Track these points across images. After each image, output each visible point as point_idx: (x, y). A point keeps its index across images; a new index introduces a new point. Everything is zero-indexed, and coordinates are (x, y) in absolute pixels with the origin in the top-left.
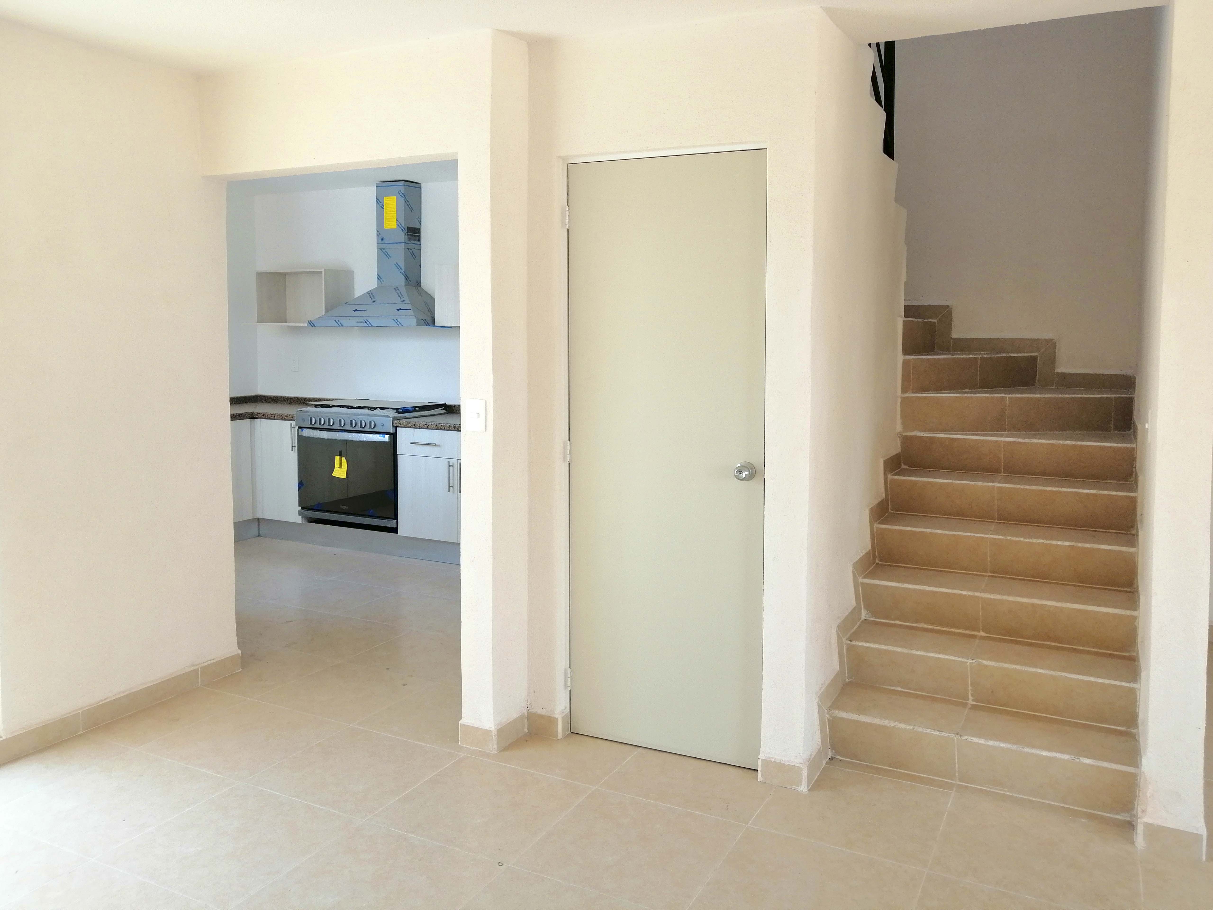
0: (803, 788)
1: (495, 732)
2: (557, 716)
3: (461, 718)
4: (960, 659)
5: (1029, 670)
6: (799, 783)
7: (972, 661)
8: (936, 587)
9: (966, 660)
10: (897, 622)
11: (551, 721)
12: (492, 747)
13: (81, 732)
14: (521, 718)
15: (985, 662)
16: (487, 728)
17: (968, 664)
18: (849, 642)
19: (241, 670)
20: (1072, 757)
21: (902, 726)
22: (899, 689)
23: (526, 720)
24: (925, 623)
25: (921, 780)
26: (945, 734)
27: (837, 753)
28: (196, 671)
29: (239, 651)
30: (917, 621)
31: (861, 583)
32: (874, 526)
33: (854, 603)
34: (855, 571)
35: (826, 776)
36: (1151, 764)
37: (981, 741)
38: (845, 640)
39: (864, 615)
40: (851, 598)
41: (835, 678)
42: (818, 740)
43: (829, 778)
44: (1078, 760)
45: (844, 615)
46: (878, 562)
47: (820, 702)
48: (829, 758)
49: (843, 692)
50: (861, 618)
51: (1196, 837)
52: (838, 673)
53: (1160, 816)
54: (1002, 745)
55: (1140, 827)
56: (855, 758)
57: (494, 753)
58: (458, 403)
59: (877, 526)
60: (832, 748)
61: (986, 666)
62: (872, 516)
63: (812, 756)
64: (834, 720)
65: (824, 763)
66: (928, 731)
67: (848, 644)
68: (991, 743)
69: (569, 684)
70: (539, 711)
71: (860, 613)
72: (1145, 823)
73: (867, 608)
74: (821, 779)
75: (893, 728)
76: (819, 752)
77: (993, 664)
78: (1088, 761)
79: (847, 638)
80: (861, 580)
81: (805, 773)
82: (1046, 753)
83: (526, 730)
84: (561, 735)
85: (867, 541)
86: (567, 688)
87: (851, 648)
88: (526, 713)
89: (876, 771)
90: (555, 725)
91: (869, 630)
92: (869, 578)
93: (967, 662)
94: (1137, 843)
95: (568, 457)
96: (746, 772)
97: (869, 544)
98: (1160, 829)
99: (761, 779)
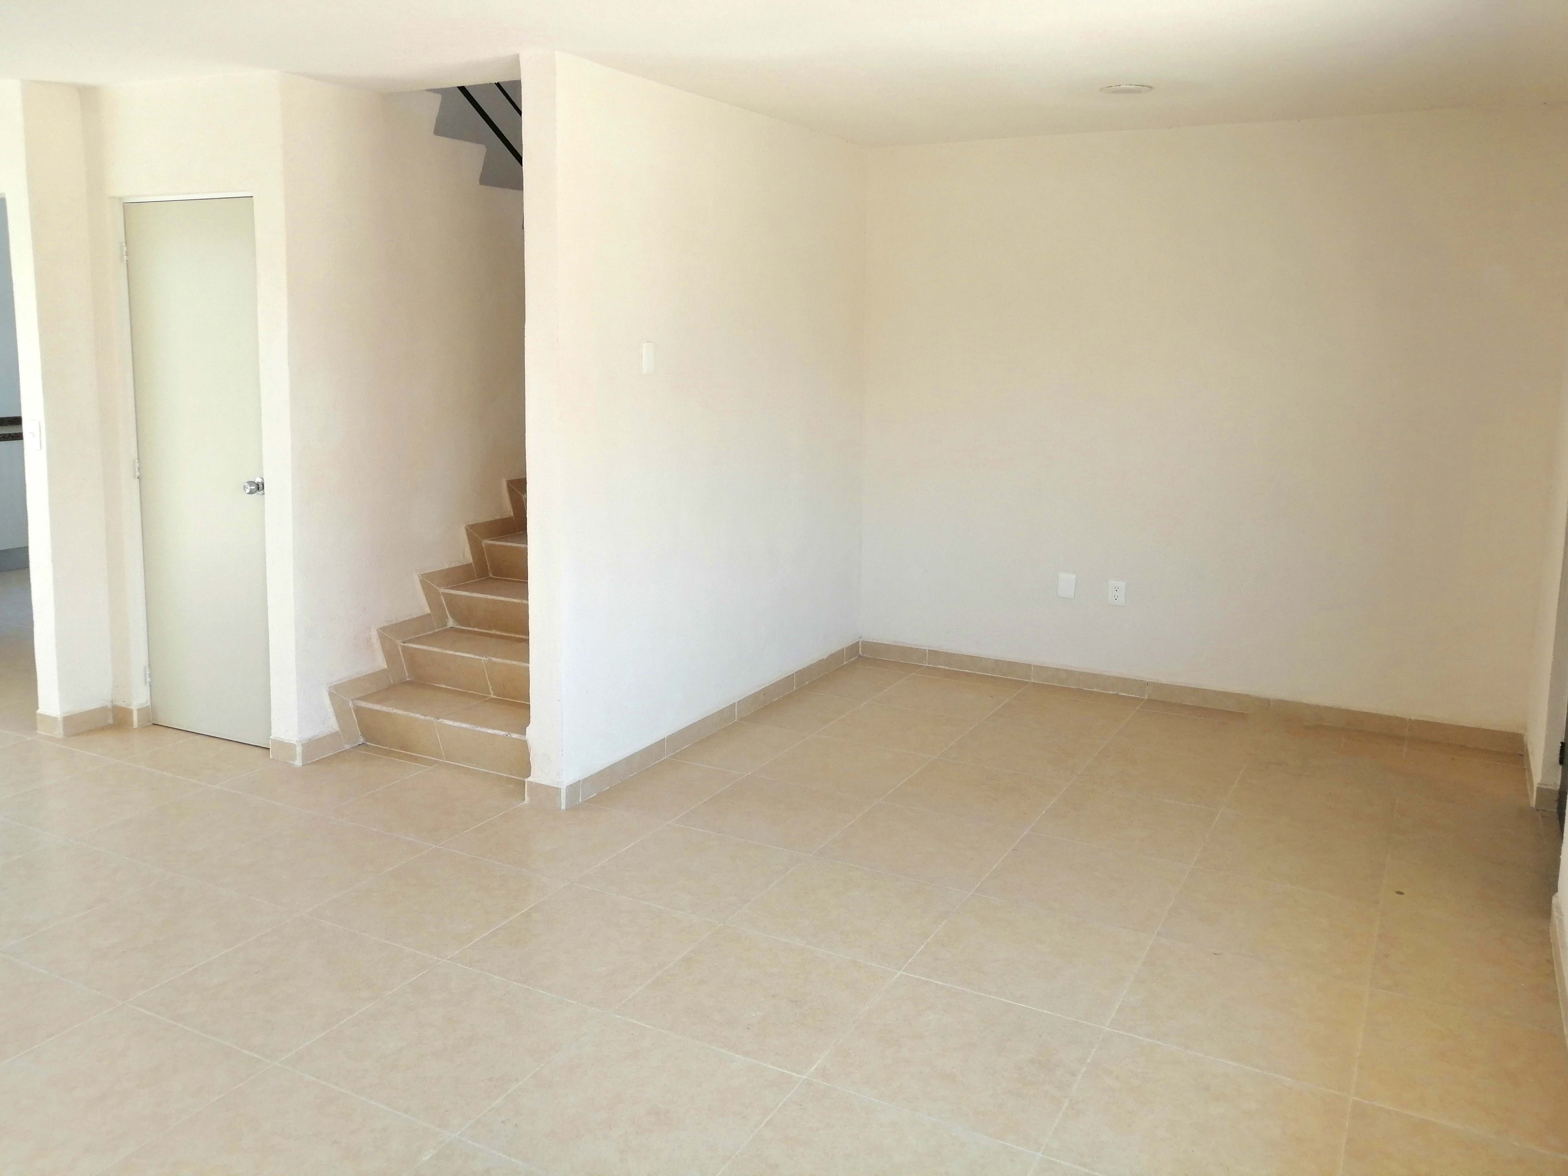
0: (298, 763)
1: (60, 719)
2: (132, 707)
3: (37, 708)
4: (477, 657)
6: (294, 759)
7: (485, 659)
8: (496, 595)
10: (476, 629)
11: (127, 712)
12: (59, 732)
14: (104, 709)
15: (494, 659)
16: (54, 716)
17: (482, 661)
18: (403, 644)
21: (400, 712)
22: (444, 686)
23: (110, 712)
24: (496, 629)
25: (416, 759)
26: (428, 718)
27: (367, 739)
30: (490, 628)
31: (442, 593)
32: (481, 542)
33: (428, 610)
34: (428, 581)
35: (336, 756)
36: (532, 733)
37: (451, 723)
38: (399, 643)
39: (451, 623)
40: (420, 605)
41: (374, 674)
42: (333, 725)
43: (339, 756)
44: (509, 736)
45: (401, 620)
46: (491, 575)
47: (337, 692)
48: (358, 744)
49: (391, 688)
50: (446, 625)
51: (558, 790)
52: (384, 670)
53: (538, 776)
54: (464, 725)
55: (526, 785)
56: (378, 743)
57: (60, 737)
58: (19, 415)
59: (486, 542)
60: (363, 735)
61: (494, 663)
62: (476, 533)
63: (318, 737)
64: (358, 710)
65: (347, 747)
66: (418, 716)
67: (403, 647)
68: (457, 724)
69: (148, 680)
70: (121, 704)
71: (443, 621)
72: (528, 781)
73: (453, 616)
74: (329, 758)
75: (395, 714)
76: (334, 735)
77: (499, 660)
78: (515, 736)
79: (401, 641)
80: (442, 590)
81: (299, 750)
82: (490, 731)
83: (111, 721)
84: (136, 725)
85: (464, 555)
86: (146, 684)
87: (405, 649)
88: (110, 705)
89: (389, 753)
90: (132, 717)
91: (443, 635)
92: (452, 588)
93: (482, 659)
94: (524, 799)
95: (138, 474)
96: (266, 751)
97: (469, 559)
98: (538, 785)
99: (271, 756)
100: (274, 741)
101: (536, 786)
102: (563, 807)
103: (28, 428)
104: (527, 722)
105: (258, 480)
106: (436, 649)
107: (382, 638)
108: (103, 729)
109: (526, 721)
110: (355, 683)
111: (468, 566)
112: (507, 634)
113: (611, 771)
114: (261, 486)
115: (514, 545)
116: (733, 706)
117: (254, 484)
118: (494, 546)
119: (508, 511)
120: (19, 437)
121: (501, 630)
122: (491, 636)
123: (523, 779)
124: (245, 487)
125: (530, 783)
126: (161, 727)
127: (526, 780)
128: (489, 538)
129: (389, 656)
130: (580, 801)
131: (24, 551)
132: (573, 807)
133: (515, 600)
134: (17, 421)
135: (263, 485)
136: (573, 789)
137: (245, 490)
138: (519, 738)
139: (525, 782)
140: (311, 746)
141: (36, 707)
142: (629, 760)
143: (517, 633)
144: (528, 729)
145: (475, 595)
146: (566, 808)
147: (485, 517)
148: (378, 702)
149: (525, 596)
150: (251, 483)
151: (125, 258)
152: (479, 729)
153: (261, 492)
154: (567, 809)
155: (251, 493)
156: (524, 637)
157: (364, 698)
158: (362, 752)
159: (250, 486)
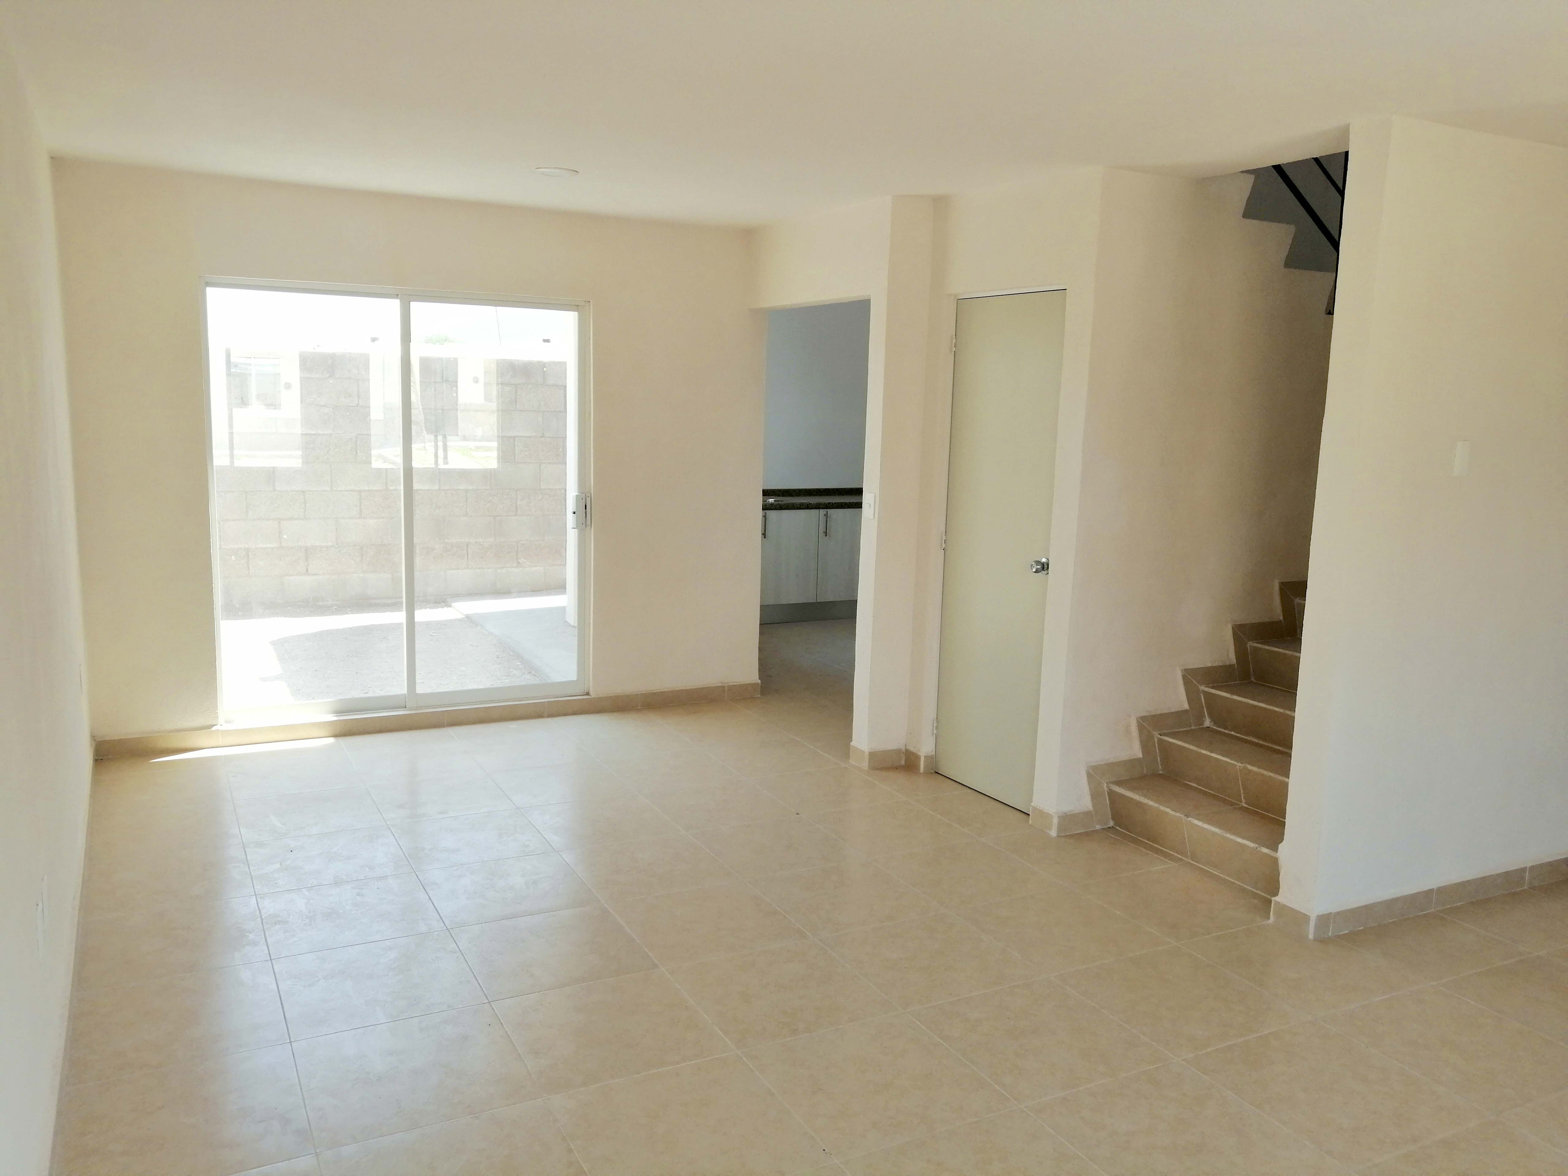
0: (1053, 833)
1: (867, 753)
2: (920, 754)
3: (851, 741)
4: (1232, 762)
5: (1279, 778)
6: (1050, 828)
7: (1240, 765)
9: (1237, 764)
11: (917, 757)
12: (865, 765)
13: (639, 708)
14: (899, 751)
15: (1250, 767)
16: (864, 750)
17: (1238, 767)
18: (1159, 736)
19: (760, 696)
20: (1257, 845)
21: (1151, 803)
22: (1195, 785)
23: (903, 755)
25: (1162, 853)
26: (1178, 814)
27: (1116, 823)
28: (723, 687)
29: (760, 681)
31: (1202, 691)
32: (1246, 644)
33: (1186, 706)
34: (1191, 677)
35: (1087, 834)
36: (1284, 851)
37: (1200, 823)
38: (1156, 734)
39: (1208, 722)
40: (1179, 700)
41: (1131, 761)
42: (1086, 803)
43: (1088, 835)
44: (1259, 849)
45: (1159, 712)
46: (1252, 679)
47: (1094, 773)
48: (1108, 826)
49: (1143, 777)
50: (1202, 724)
51: (1306, 918)
52: (1139, 760)
53: (1286, 897)
54: (1213, 829)
55: (1272, 904)
56: (1127, 829)
57: (865, 769)
58: (861, 487)
59: (1251, 644)
60: (1113, 819)
61: (1250, 771)
62: (1242, 633)
63: (1073, 812)
64: (1111, 793)
65: (1098, 827)
66: (1168, 810)
67: (1158, 738)
68: (1206, 826)
69: (935, 731)
70: (912, 749)
71: (1200, 719)
72: (1275, 901)
73: (1211, 715)
74: (1080, 834)
75: (1146, 804)
76: (1087, 814)
77: (1255, 769)
78: (1265, 850)
79: (1159, 732)
80: (1203, 688)
81: (1055, 821)
82: (1239, 840)
83: (903, 763)
84: (922, 770)
85: (1228, 655)
86: (933, 735)
87: (1161, 741)
88: (903, 749)
89: (1135, 841)
90: (920, 762)
91: (1198, 734)
92: (1213, 688)
93: (1236, 765)
94: (1269, 918)
95: (944, 546)
96: (1025, 816)
97: (1232, 658)
98: (1284, 907)
99: (1030, 822)
100: (1035, 809)
101: (1284, 909)
102: (1311, 936)
103: (867, 498)
104: (1281, 840)
105: (1044, 560)
106: (1192, 747)
107: (1141, 728)
108: (895, 768)
109: (1280, 837)
110: (1111, 766)
111: (1231, 666)
112: (1263, 743)
113: (1367, 910)
114: (1046, 566)
115: (1281, 650)
116: (1523, 870)
117: (1040, 564)
118: (1260, 649)
119: (1278, 614)
120: (859, 505)
121: (1258, 738)
122: (1246, 741)
123: (1269, 897)
124: (1032, 565)
125: (1277, 903)
126: (941, 776)
127: (1273, 899)
128: (1256, 640)
129: (1146, 745)
130: (1330, 934)
131: (852, 604)
132: (1322, 941)
133: (1276, 709)
134: (859, 492)
135: (1048, 565)
136: (1324, 920)
137: (1032, 569)
138: (1269, 853)
139: (1271, 900)
140: (1067, 819)
141: (850, 738)
142: (1390, 904)
143: (1276, 744)
144: (1280, 846)
145: (1235, 697)
146: (1314, 938)
147: (1254, 618)
148: (1132, 789)
149: (1293, 708)
150: (1038, 562)
151: (954, 349)
152: (1228, 836)
153: (1045, 572)
154: (1315, 940)
155: (1037, 572)
156: (1286, 750)
157: (1119, 783)
158: (1111, 835)
159: (1037, 566)
